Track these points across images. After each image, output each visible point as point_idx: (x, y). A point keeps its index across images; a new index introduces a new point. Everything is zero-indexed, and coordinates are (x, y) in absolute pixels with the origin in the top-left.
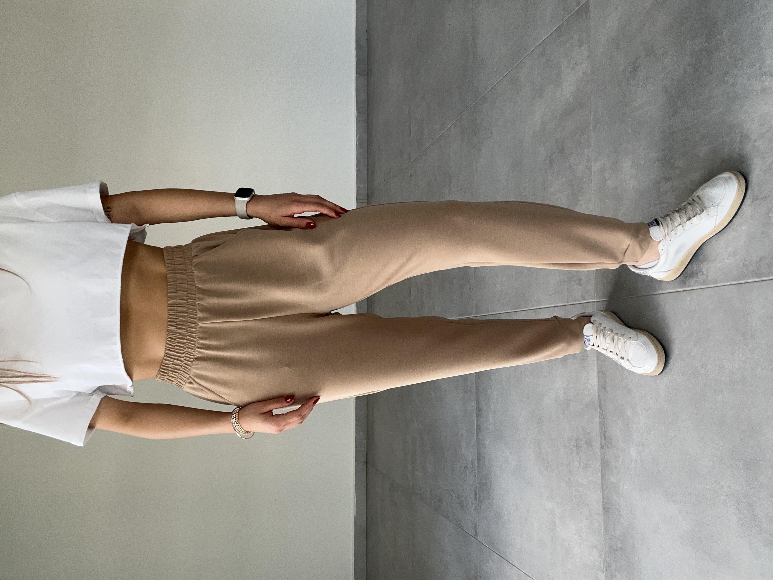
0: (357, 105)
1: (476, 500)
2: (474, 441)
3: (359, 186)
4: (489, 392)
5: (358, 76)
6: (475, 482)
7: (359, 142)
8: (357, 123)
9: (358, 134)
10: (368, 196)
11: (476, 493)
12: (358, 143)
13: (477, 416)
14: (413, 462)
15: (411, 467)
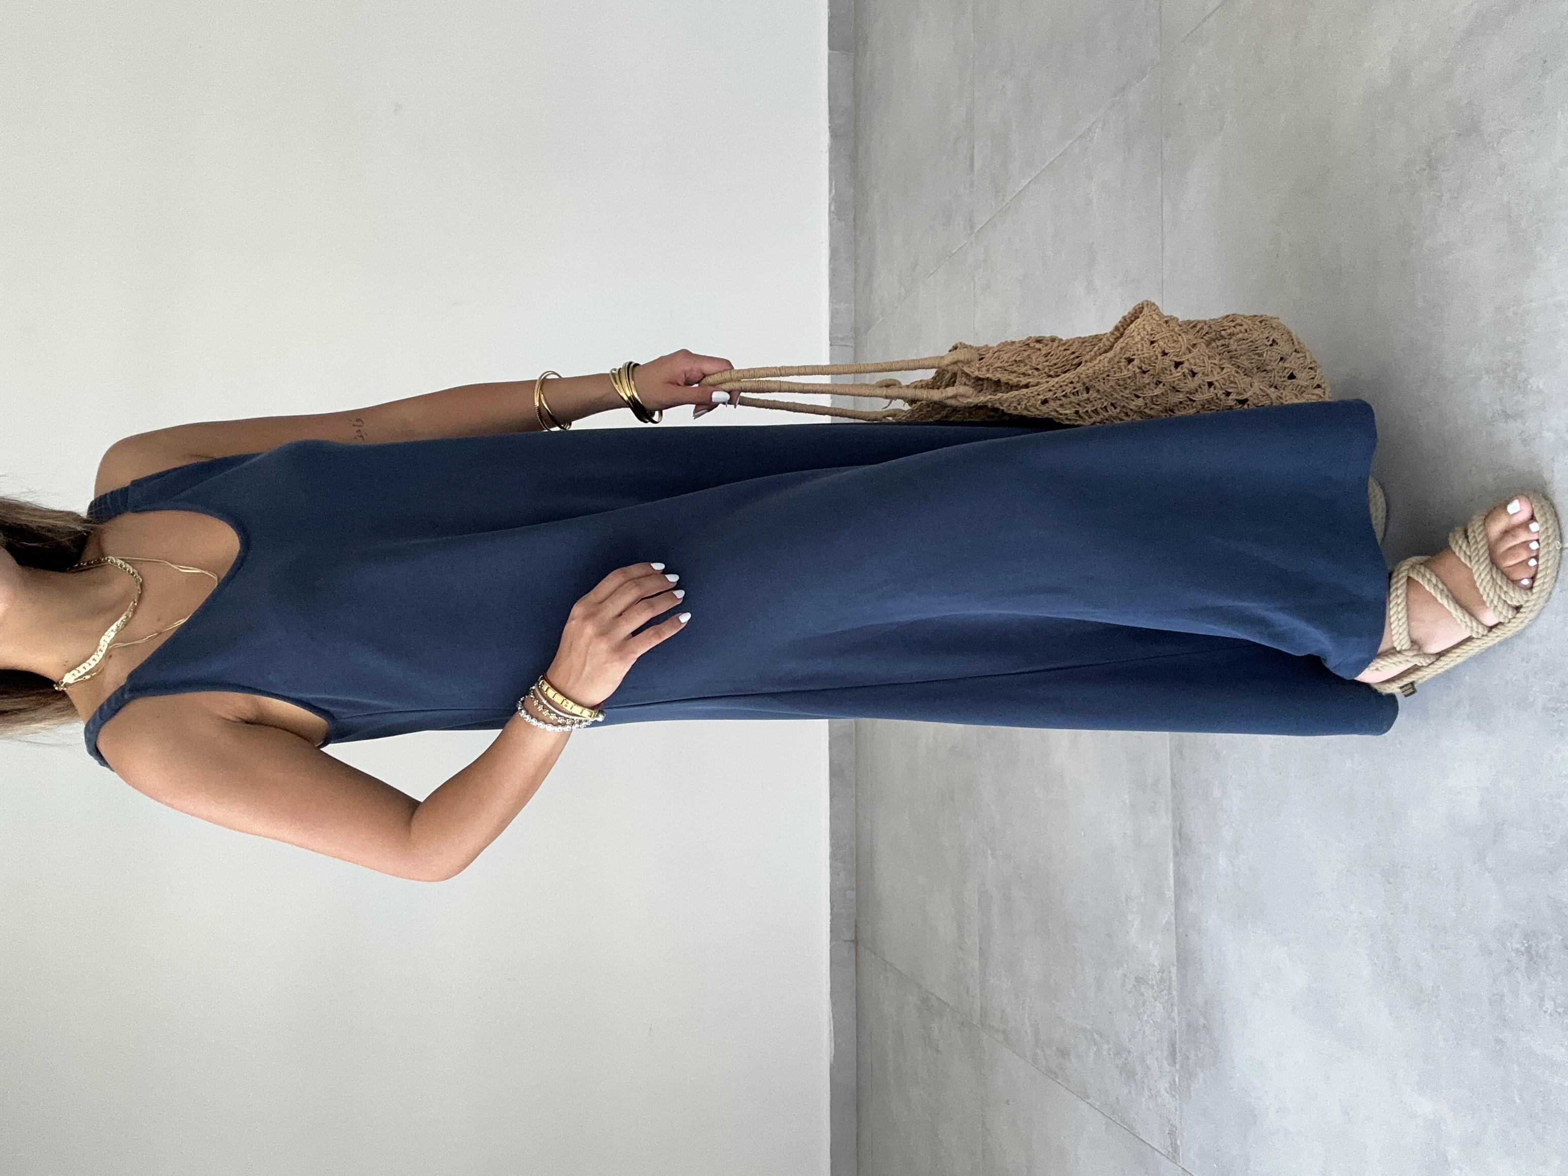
0: (831, 120)
1: (1175, 1063)
2: (1166, 915)
3: (836, 309)
4: (1217, 793)
5: (831, 52)
6: (1173, 1020)
7: (835, 206)
8: (830, 163)
9: (833, 188)
10: (856, 331)
11: (1173, 1046)
12: (833, 208)
13: (1176, 854)
14: (983, 953)
15: (977, 964)
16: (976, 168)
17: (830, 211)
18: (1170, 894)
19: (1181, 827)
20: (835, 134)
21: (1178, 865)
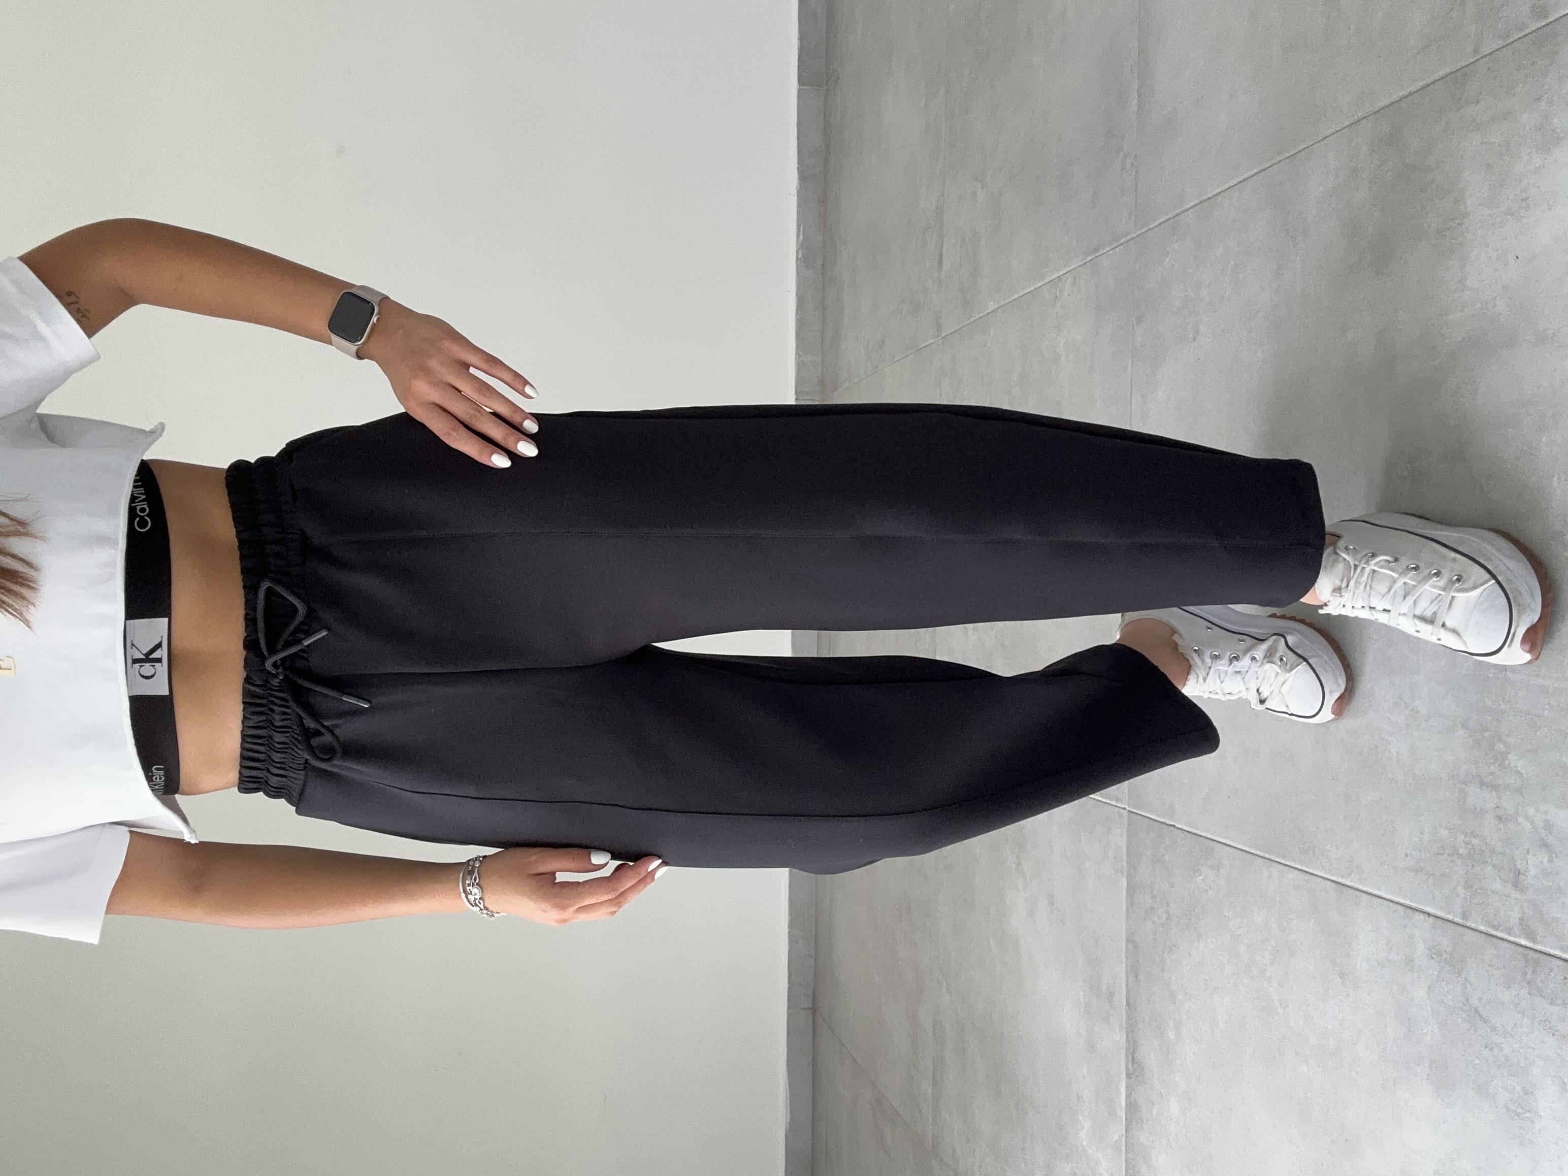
0: (800, 162)
2: (1117, 1134)
3: (802, 361)
4: (1171, 1035)
5: (802, 87)
7: (803, 253)
8: (799, 207)
9: (801, 232)
10: (823, 385)
12: (801, 255)
13: (1129, 1076)
14: (935, 1083)
15: (930, 1090)
16: (946, 266)
17: (797, 259)
18: (1122, 1114)
19: (1133, 1053)
20: (803, 177)
21: (1130, 1089)
